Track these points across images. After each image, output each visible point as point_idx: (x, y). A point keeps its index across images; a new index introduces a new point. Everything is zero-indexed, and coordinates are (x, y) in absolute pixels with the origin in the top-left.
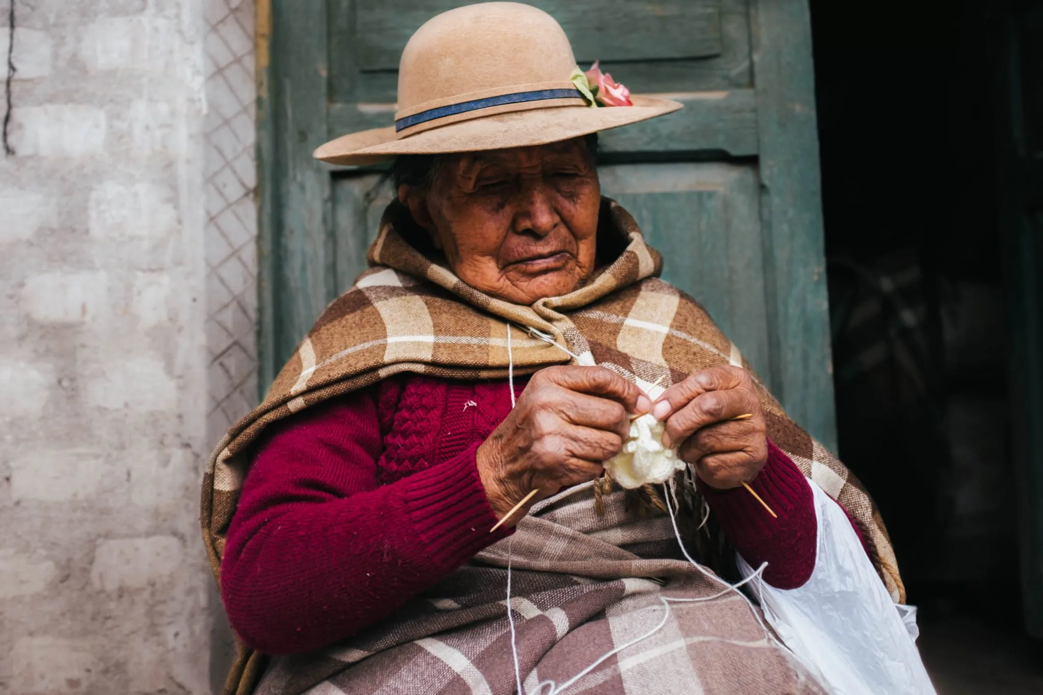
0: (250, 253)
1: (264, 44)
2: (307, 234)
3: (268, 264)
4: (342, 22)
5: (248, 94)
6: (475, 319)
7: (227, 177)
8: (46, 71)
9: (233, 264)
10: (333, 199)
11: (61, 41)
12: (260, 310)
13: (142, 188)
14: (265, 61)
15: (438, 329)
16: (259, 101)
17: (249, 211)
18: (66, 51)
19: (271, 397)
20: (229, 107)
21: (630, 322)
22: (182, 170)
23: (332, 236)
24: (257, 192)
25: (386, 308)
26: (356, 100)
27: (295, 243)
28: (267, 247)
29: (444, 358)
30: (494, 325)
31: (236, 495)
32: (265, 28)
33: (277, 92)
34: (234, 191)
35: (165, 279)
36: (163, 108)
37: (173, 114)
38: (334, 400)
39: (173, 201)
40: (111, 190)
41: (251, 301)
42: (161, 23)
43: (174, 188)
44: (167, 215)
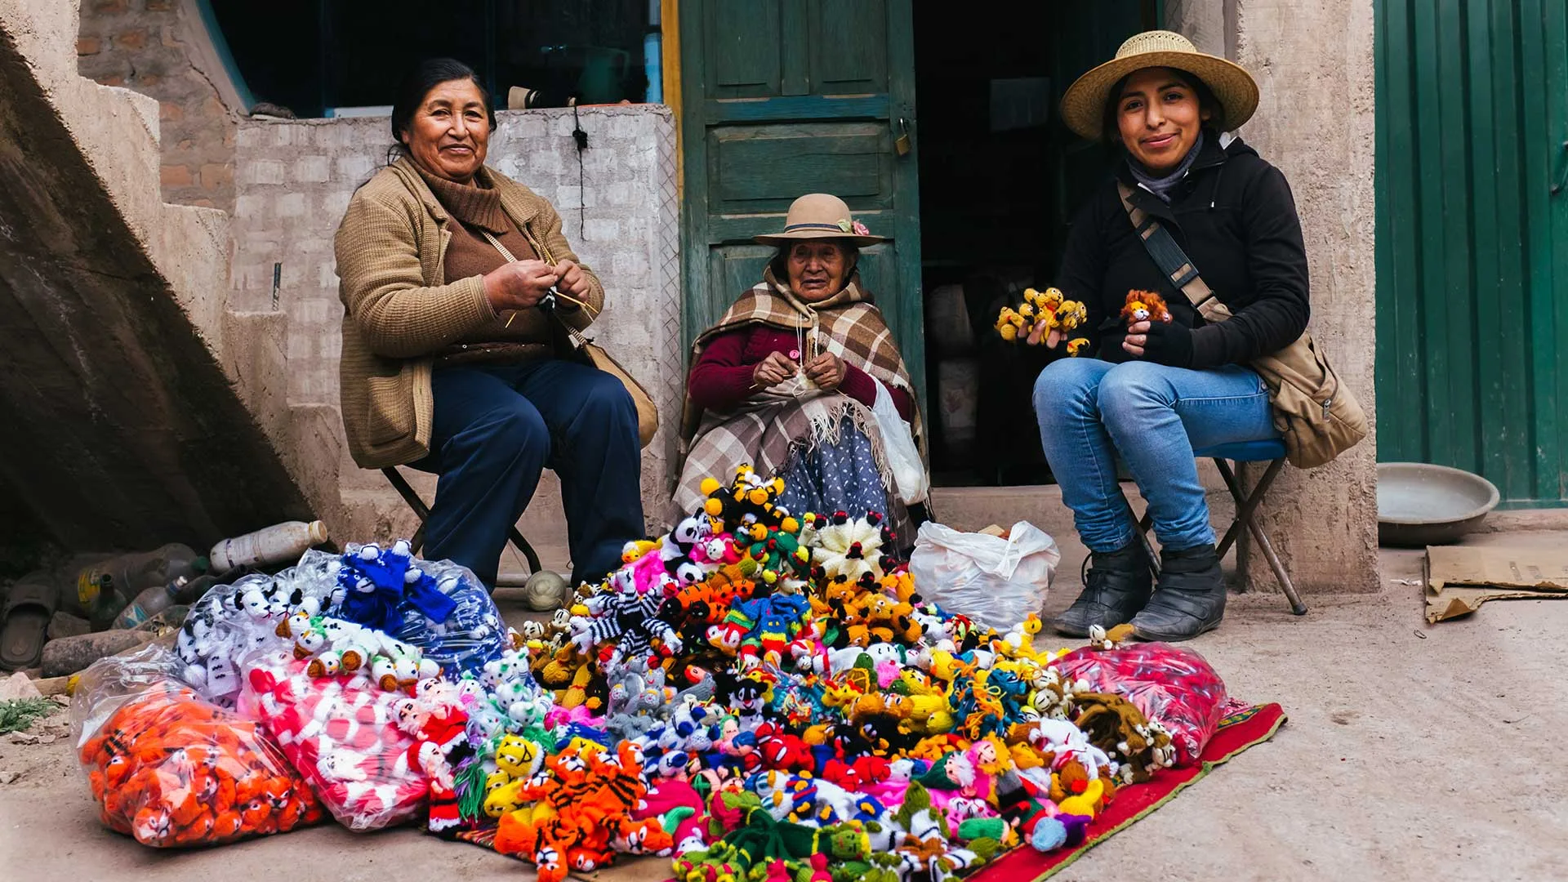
0: (677, 280)
1: (681, 190)
2: (700, 272)
3: (684, 284)
4: (714, 178)
5: (675, 213)
6: (786, 307)
7: (668, 249)
8: (593, 205)
9: (671, 285)
10: (711, 257)
11: (599, 192)
12: (681, 304)
13: (634, 254)
14: (682, 198)
15: (773, 310)
16: (679, 215)
17: (677, 262)
18: (601, 196)
19: (716, 325)
20: (669, 220)
21: (841, 317)
22: (650, 246)
23: (710, 272)
24: (680, 254)
25: (758, 298)
26: (720, 213)
27: (695, 276)
28: (684, 278)
29: (771, 319)
30: (792, 311)
31: (700, 355)
32: (682, 184)
33: (686, 210)
34: (671, 255)
35: (644, 292)
36: (642, 220)
37: (646, 223)
38: (734, 330)
39: (647, 260)
40: (621, 255)
41: (678, 301)
42: (640, 184)
43: (648, 254)
44: (645, 265)
